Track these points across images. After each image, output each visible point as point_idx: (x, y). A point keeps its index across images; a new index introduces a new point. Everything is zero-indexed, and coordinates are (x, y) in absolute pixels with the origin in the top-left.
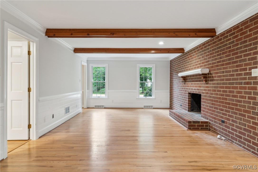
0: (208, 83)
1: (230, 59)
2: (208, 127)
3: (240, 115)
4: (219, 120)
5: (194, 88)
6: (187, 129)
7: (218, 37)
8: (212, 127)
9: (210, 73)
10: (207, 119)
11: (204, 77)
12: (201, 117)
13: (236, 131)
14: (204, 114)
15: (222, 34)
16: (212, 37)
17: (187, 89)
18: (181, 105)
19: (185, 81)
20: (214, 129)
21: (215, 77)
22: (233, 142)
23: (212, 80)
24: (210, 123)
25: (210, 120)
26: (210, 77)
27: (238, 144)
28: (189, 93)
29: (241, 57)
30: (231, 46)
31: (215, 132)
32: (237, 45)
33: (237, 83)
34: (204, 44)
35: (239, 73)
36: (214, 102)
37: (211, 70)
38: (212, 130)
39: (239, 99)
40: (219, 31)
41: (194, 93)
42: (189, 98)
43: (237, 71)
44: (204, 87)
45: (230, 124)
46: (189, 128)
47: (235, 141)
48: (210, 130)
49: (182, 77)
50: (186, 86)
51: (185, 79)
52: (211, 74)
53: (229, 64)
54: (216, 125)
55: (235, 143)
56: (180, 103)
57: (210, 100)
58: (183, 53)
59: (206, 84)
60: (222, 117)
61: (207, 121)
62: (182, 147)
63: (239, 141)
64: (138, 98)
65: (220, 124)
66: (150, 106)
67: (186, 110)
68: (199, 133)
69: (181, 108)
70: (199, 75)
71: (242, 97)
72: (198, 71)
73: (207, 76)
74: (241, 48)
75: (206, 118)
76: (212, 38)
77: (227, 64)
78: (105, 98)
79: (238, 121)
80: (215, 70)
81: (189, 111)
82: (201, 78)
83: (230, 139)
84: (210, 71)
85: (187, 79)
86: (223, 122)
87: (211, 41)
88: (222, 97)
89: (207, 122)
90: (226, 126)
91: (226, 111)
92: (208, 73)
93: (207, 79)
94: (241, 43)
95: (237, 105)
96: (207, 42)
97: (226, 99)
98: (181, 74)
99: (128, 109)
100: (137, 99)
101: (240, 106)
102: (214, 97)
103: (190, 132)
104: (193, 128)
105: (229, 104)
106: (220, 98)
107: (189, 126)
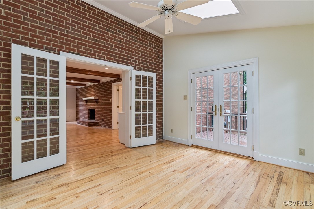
1: (104, 94)
3: (108, 116)
4: (102, 120)
5: (91, 106)
7: (101, 84)
9: (98, 99)
11: (96, 101)
12: (94, 120)
16: (99, 83)
17: (88, 107)
18: (84, 117)
20: (100, 124)
21: (100, 101)
23: (99, 103)
24: (98, 122)
26: (98, 101)
28: (89, 110)
29: (108, 94)
30: (105, 89)
31: (100, 126)
33: (107, 104)
35: (107, 100)
36: (100, 112)
39: (107, 110)
41: (91, 109)
42: (89, 112)
44: (96, 106)
45: (105, 120)
47: (106, 126)
48: (98, 125)
51: (87, 101)
53: (105, 96)
54: (100, 122)
57: (98, 112)
58: (86, 86)
59: (97, 104)
60: (102, 118)
67: (87, 119)
72: (93, 98)
74: (107, 91)
75: (97, 120)
79: (107, 118)
80: (100, 98)
81: (89, 119)
82: (94, 101)
85: (88, 102)
87: (98, 85)
90: (104, 122)
91: (104, 115)
95: (107, 112)
96: (96, 85)
97: (104, 111)
98: (84, 99)
103: (89, 127)
104: (91, 126)
107: (89, 125)
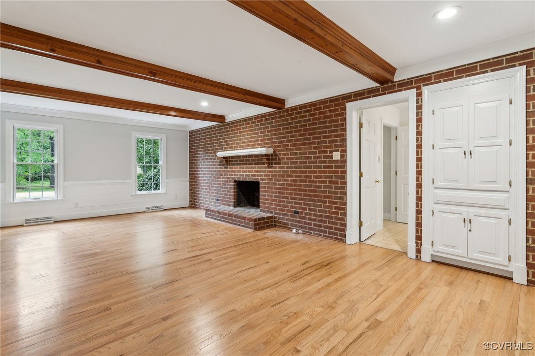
0: (272, 166)
1: (304, 139)
2: (273, 223)
3: (320, 201)
4: (291, 211)
5: (245, 174)
6: (253, 230)
7: (287, 110)
8: (279, 222)
9: (274, 154)
10: (271, 213)
11: (268, 159)
12: (260, 211)
13: (315, 220)
14: (265, 207)
15: (294, 109)
16: (279, 109)
17: (232, 175)
18: (218, 200)
19: (227, 164)
20: (283, 223)
21: (284, 159)
22: (311, 233)
23: (279, 163)
24: (275, 218)
25: (275, 213)
26: (276, 159)
27: (317, 234)
28: (235, 181)
29: (320, 138)
30: (306, 125)
31: (285, 227)
32: (315, 124)
33: (314, 167)
34: (263, 116)
35: (318, 155)
36: (282, 190)
37: (277, 150)
38: (279, 226)
39: (317, 184)
40: (289, 104)
41: (245, 180)
42: (234, 189)
43: (315, 153)
44: (265, 172)
45: (306, 214)
46: (255, 229)
47: (313, 232)
48: (276, 226)
49: (224, 158)
50: (228, 171)
51: (228, 161)
52: (276, 155)
53: (305, 144)
54: (286, 219)
55: (314, 234)
56: (215, 196)
57: (275, 188)
58: (222, 123)
59: (269, 168)
60: (295, 208)
61: (272, 215)
62: (275, 251)
63: (319, 231)
64: (135, 195)
65: (291, 216)
66: (156, 207)
67: (229, 205)
68: (269, 231)
69: (219, 203)
70: (262, 155)
71: (322, 182)
73: (270, 157)
74: (319, 128)
75: (268, 212)
76: (278, 111)
77: (300, 144)
78: (55, 198)
79: (317, 208)
80: (282, 150)
81: (234, 206)
82: (262, 160)
83: (307, 230)
84: (274, 152)
85: (230, 161)
86: (297, 213)
87: (276, 114)
88: (294, 183)
89: (271, 217)
90: (300, 217)
91: (300, 199)
92: (272, 155)
93: (270, 161)
94: (320, 123)
95: (315, 191)
96: (270, 114)
97: (301, 186)
99: (116, 217)
100: (133, 195)
101: (320, 192)
102: (281, 184)
104: (259, 228)
105: (305, 191)
106: (291, 185)
